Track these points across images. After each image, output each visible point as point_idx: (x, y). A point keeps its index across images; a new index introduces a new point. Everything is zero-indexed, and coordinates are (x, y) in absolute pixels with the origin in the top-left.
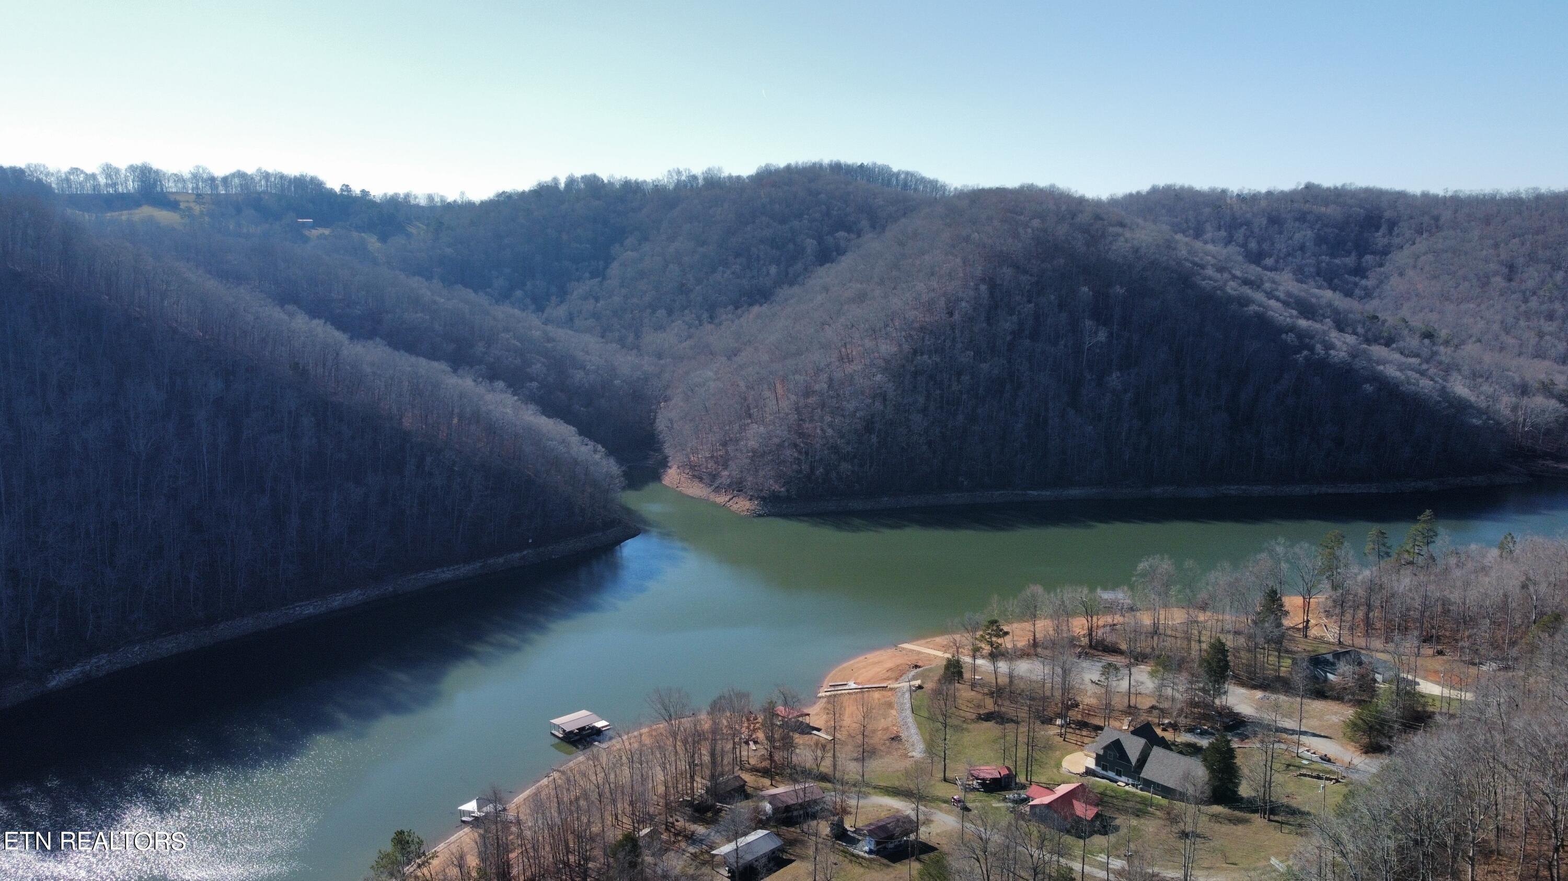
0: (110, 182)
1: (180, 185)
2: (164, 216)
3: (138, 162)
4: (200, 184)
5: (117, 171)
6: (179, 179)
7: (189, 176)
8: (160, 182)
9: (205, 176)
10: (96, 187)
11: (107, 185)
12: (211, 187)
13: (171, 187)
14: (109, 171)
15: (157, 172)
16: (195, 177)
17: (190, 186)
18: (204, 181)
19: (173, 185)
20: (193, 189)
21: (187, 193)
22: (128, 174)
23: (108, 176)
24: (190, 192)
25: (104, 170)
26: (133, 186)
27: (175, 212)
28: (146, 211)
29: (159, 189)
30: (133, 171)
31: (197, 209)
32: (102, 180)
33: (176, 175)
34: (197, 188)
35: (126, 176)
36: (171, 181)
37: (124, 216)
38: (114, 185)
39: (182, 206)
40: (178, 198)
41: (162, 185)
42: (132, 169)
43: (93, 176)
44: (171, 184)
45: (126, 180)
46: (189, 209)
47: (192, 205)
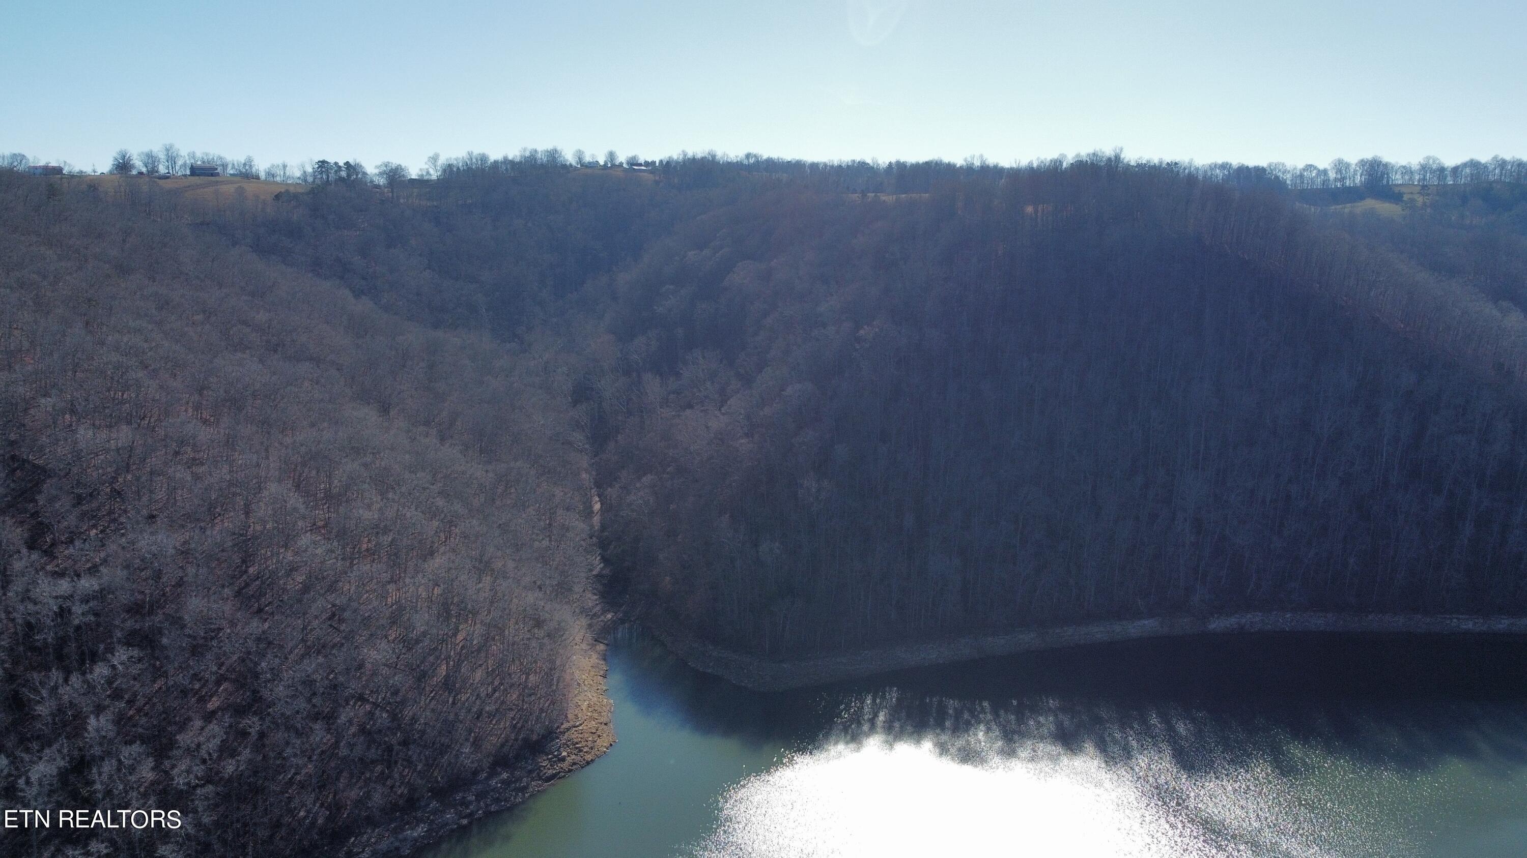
0: (1339, 176)
1: (1407, 177)
2: (1385, 208)
3: (1368, 156)
4: (1428, 175)
5: (1348, 165)
6: (1407, 171)
7: (1418, 167)
8: (1388, 174)
9: (1434, 167)
10: (1326, 182)
11: (1336, 180)
12: (1439, 178)
13: (1397, 179)
14: (1340, 166)
15: (1386, 165)
16: (1424, 168)
17: (1417, 177)
18: (1433, 172)
19: (1400, 177)
20: (1419, 181)
21: (1414, 185)
22: (1358, 168)
23: (1339, 171)
24: (1416, 183)
25: (1336, 166)
26: (1361, 180)
27: (1397, 204)
28: (1369, 203)
29: (1385, 182)
30: (1362, 165)
31: (1420, 200)
32: (1332, 175)
33: (1404, 167)
34: (1424, 179)
35: (1355, 171)
36: (1399, 173)
37: (1347, 208)
38: (1343, 179)
39: (1405, 198)
40: (1403, 190)
41: (1388, 177)
42: (1362, 163)
43: (1325, 172)
44: (1398, 176)
45: (1355, 174)
46: (1412, 200)
47: (1416, 197)
